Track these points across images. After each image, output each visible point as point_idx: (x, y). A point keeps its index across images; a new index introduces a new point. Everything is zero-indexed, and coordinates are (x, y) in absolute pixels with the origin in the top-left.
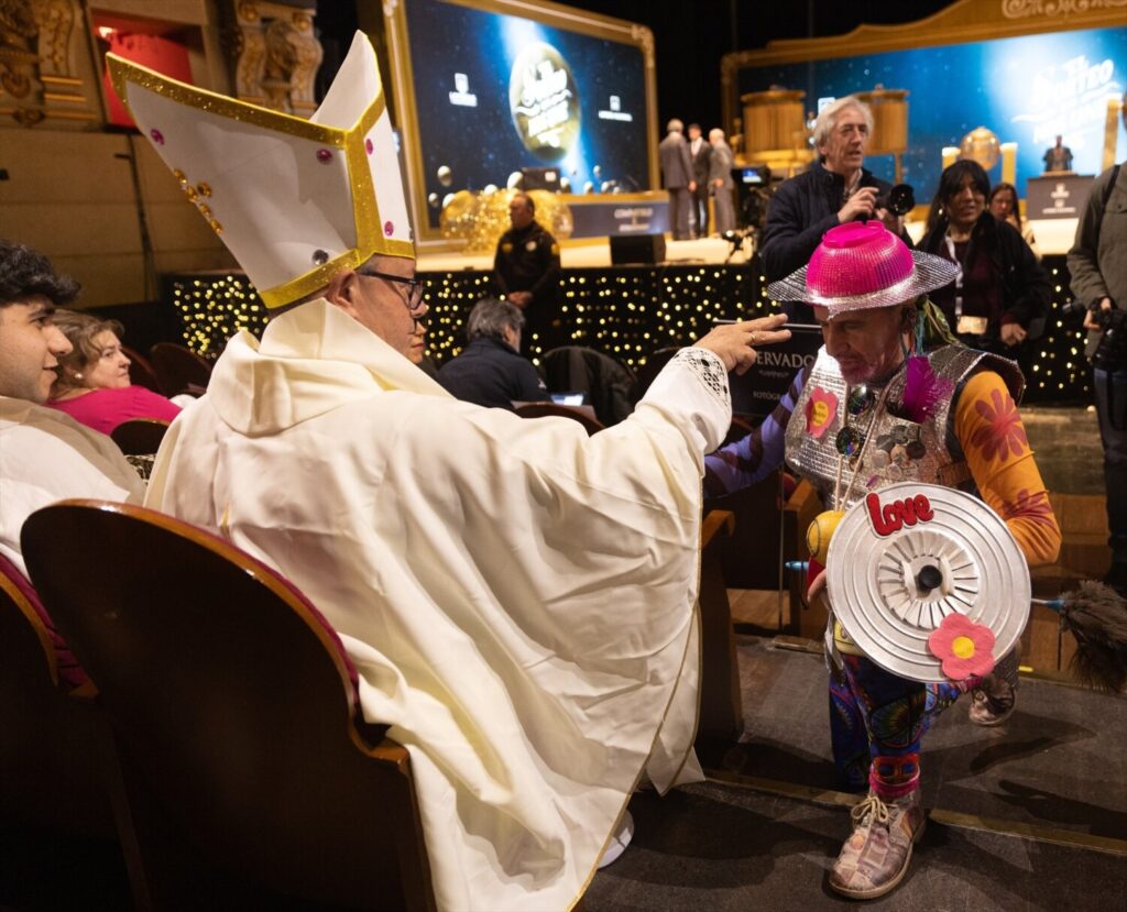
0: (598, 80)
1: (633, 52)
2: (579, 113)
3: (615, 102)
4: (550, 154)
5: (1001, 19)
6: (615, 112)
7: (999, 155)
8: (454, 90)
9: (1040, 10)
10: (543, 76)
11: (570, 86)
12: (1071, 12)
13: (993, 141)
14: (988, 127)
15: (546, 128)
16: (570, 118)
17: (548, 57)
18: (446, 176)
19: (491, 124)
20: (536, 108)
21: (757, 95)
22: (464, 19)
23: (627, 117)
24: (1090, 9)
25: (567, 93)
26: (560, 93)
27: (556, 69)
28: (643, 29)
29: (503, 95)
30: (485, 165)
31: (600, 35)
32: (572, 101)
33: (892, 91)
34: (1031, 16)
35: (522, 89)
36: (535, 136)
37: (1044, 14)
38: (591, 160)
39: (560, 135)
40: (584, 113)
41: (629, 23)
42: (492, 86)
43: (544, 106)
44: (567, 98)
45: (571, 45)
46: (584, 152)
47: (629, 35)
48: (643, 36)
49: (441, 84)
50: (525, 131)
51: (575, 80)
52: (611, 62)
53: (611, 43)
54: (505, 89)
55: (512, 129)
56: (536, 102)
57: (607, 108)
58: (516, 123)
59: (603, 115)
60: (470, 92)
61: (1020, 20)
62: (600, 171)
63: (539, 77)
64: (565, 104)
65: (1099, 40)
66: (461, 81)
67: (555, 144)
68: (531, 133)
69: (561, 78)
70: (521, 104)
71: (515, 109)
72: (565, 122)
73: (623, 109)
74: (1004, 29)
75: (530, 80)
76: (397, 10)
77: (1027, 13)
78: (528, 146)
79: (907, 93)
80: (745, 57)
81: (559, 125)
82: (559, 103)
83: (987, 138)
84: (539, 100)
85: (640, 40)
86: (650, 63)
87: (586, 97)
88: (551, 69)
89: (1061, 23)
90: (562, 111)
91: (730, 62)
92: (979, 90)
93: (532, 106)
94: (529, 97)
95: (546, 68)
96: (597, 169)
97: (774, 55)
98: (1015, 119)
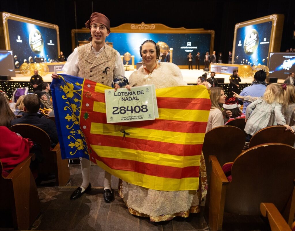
0: (47, 36)
1: (54, 31)
2: (43, 44)
3: (51, 41)
4: (37, 52)
5: (130, 29)
6: (51, 43)
7: (131, 58)
8: (18, 39)
9: (138, 28)
10: (36, 36)
11: (41, 38)
12: (144, 29)
13: (130, 55)
14: (129, 52)
15: (36, 47)
16: (41, 45)
17: (37, 32)
18: (16, 57)
19: (25, 46)
20: (34, 43)
21: (82, 41)
22: (19, 24)
23: (53, 44)
24: (147, 29)
25: (41, 39)
26: (39, 39)
27: (38, 35)
28: (56, 26)
29: (28, 40)
30: (24, 55)
31: (47, 27)
32: (42, 41)
33: (110, 43)
34: (136, 29)
35: (32, 38)
36: (34, 49)
37: (139, 29)
38: (46, 54)
39: (40, 48)
40: (44, 43)
41: (53, 24)
42: (25, 38)
43: (36, 42)
44: (41, 41)
45: (41, 29)
46: (45, 52)
47: (54, 27)
48: (56, 27)
49: (15, 38)
50: (32, 48)
51: (42, 37)
52: (50, 33)
53: (50, 28)
54: (28, 39)
55: (29, 47)
56: (34, 41)
57: (49, 42)
58: (30, 46)
59: (48, 44)
60: (21, 39)
61: (134, 30)
62: (48, 56)
63: (35, 36)
64: (40, 42)
65: (149, 35)
66: (19, 37)
67: (38, 50)
68: (33, 48)
69: (40, 36)
70: (31, 42)
71: (30, 43)
72: (41, 46)
73: (52, 43)
74: (131, 31)
75: (33, 37)
76: (6, 22)
77: (135, 28)
78: (33, 51)
79: (113, 43)
80: (77, 30)
81: (39, 46)
82: (39, 42)
83: (129, 54)
84: (35, 41)
85: (56, 28)
86: (58, 33)
87: (45, 40)
88: (37, 34)
89: (142, 31)
90: (40, 43)
91: (73, 31)
92: (127, 43)
93: (34, 42)
94: (33, 40)
95: (36, 34)
96: (47, 56)
97: (83, 31)
98: (134, 49)
